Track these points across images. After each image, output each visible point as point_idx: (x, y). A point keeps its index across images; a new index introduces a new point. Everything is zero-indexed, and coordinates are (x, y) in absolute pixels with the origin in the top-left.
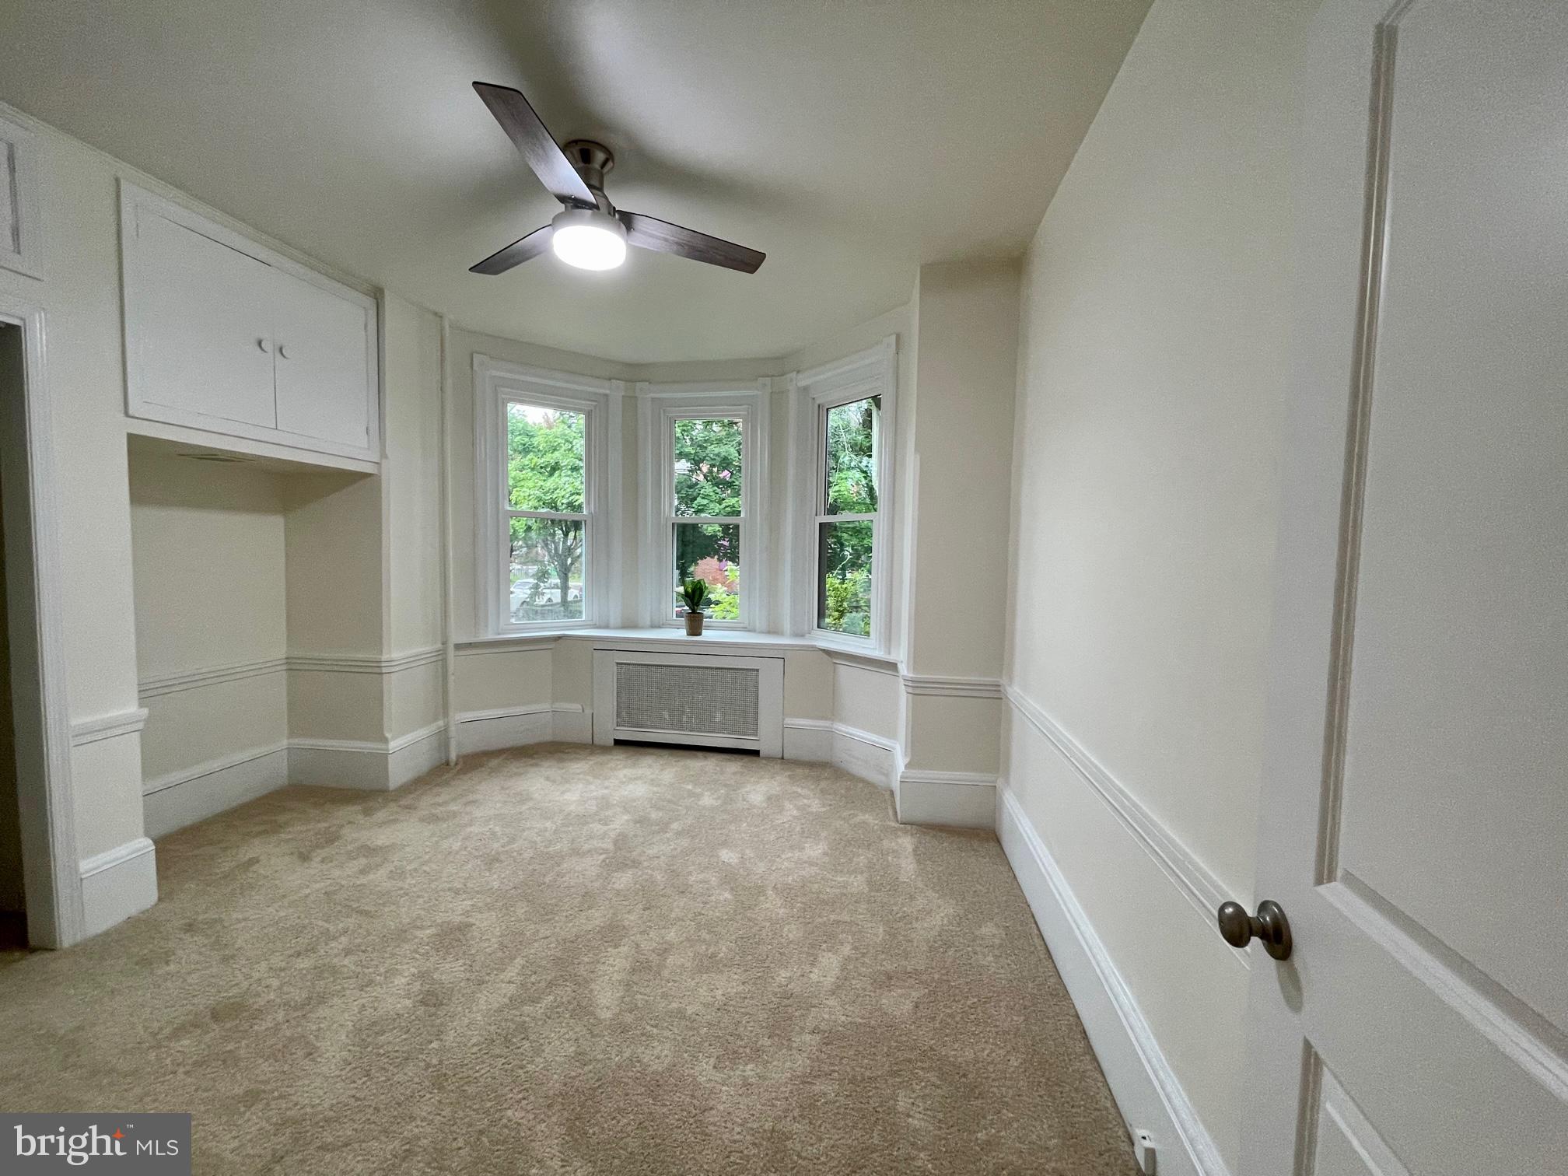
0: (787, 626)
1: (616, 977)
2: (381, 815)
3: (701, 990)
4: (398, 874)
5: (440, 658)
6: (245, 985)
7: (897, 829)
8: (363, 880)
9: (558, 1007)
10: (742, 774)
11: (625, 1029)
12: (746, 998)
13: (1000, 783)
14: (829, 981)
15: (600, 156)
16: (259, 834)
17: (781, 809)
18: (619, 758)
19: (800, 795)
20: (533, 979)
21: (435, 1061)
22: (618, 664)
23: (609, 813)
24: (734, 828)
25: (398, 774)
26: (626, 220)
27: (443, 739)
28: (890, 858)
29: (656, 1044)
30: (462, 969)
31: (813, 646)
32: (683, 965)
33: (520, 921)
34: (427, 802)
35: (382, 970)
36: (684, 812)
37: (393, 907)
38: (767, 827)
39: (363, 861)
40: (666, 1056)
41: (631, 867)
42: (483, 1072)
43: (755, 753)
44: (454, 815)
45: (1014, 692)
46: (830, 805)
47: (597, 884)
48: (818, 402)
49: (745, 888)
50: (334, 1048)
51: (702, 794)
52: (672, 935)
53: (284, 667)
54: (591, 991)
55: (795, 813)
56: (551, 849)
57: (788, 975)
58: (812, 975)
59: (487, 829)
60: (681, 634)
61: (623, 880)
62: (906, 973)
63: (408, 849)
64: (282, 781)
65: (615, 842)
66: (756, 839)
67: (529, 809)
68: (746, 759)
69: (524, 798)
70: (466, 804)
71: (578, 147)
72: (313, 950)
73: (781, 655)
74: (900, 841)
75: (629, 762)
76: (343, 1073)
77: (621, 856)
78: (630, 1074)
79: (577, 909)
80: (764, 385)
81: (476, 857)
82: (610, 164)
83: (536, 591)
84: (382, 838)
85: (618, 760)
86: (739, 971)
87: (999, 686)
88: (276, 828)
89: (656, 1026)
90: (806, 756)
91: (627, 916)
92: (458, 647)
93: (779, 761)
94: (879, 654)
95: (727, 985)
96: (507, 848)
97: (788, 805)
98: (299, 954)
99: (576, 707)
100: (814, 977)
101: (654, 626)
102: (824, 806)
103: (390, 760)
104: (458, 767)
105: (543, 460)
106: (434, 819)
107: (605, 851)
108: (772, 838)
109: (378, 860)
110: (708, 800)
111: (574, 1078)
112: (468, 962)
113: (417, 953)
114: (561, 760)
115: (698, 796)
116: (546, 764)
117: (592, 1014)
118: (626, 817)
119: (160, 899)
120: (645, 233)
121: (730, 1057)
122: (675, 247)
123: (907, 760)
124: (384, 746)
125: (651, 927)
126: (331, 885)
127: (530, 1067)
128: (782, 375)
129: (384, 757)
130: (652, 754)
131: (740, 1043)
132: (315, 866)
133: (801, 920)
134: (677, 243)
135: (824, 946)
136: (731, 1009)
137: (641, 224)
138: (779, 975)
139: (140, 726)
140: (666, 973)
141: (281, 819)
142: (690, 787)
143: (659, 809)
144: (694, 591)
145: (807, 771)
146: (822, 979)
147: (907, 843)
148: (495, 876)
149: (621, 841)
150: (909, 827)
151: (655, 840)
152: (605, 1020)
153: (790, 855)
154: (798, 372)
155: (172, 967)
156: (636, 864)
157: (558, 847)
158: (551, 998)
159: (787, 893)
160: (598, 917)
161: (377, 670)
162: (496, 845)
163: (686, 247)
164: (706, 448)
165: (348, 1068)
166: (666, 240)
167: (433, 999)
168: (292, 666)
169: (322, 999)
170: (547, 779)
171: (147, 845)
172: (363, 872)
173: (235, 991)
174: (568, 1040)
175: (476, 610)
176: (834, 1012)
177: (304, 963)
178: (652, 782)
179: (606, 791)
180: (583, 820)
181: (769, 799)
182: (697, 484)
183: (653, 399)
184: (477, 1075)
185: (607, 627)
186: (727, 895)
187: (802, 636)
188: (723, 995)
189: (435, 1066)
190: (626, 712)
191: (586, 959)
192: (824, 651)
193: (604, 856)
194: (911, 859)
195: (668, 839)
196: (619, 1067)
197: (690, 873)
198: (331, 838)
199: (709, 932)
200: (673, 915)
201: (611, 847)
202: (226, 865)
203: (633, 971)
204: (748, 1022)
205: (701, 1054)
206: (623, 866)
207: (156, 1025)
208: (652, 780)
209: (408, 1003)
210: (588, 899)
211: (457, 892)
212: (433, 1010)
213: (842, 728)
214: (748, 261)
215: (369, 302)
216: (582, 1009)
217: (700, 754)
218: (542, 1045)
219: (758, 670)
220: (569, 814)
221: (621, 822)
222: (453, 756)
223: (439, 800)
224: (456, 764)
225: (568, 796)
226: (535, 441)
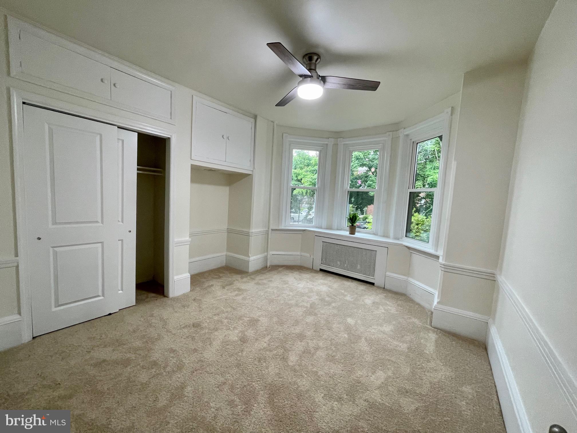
0: (391, 234)
1: (298, 352)
2: (245, 280)
3: (326, 368)
4: (244, 299)
5: (267, 233)
6: (202, 319)
7: (430, 329)
8: (236, 298)
9: (277, 355)
10: (365, 291)
11: (295, 371)
12: (342, 376)
13: (490, 321)
14: (379, 382)
15: (315, 58)
16: (215, 278)
17: (378, 308)
18: (321, 275)
19: (388, 304)
20: (272, 344)
21: (239, 359)
22: (323, 242)
23: (312, 294)
24: (355, 311)
25: (252, 268)
26: (323, 79)
27: (266, 259)
28: (422, 341)
29: (305, 380)
30: (253, 333)
31: (402, 244)
32: (322, 356)
33: (273, 323)
34: (258, 278)
35: (233, 326)
36: (338, 300)
37: (240, 309)
38: (370, 314)
39: (237, 292)
40: (307, 386)
41: (314, 315)
42: (250, 367)
43: (373, 284)
44: (264, 284)
45: (501, 279)
46: (400, 312)
47: (301, 318)
48: (413, 141)
49: (353, 335)
50: (217, 344)
51: (347, 295)
52: (321, 344)
53: (226, 231)
54: (288, 354)
55: (383, 311)
56: (289, 302)
57: (361, 374)
58: (371, 378)
59: (272, 291)
60: (347, 233)
61: (310, 319)
62: (415, 393)
63: (249, 292)
64: (224, 265)
65: (311, 305)
66: (363, 317)
67: (286, 287)
68: (368, 285)
69: (286, 283)
70: (269, 281)
71: (308, 56)
72: (218, 315)
73: (387, 246)
74: (429, 334)
75: (323, 277)
76: (216, 353)
77: (311, 310)
78: (293, 387)
79: (292, 325)
80: (389, 135)
81: (267, 299)
82: (319, 60)
83: (308, 214)
84: (243, 287)
85: (320, 276)
86: (342, 365)
87: (494, 274)
88: (220, 277)
89: (306, 374)
90: (395, 289)
91: (307, 332)
92: (272, 230)
93: (382, 289)
94: (431, 251)
95: (336, 369)
96: (276, 298)
97: (381, 307)
98: (215, 315)
99: (308, 255)
100: (372, 379)
101: (338, 229)
102: (397, 311)
103: (250, 263)
104: (269, 269)
105: (313, 168)
106: (258, 284)
107: (307, 307)
108: (371, 318)
109: (240, 293)
110: (348, 298)
111: (275, 381)
112: (255, 332)
113: (243, 324)
114: (301, 272)
115: (345, 296)
116: (296, 273)
117: (287, 362)
118: (317, 297)
119: (191, 291)
120: (331, 83)
121: (329, 396)
122: (343, 86)
123: (439, 300)
124: (248, 258)
125: (314, 339)
126: (227, 297)
127: (264, 372)
128: (397, 131)
129: (248, 262)
130: (332, 276)
131: (334, 392)
132: (225, 291)
133: (373, 354)
134: (344, 84)
135: (380, 368)
136: (335, 378)
137: (329, 79)
138: (357, 373)
139: (189, 243)
140: (315, 357)
141: (221, 275)
142: (343, 291)
143: (329, 297)
144: (353, 217)
145: (393, 295)
146: (375, 381)
147: (433, 336)
148: (270, 307)
149: (313, 305)
150: (436, 330)
151: (325, 308)
152: (290, 365)
153: (376, 327)
154: (404, 128)
155: (189, 309)
156: (316, 314)
157: (292, 302)
158: (276, 352)
159: (370, 342)
160: (298, 330)
161: (248, 235)
162: (273, 297)
163: (347, 85)
164: (374, 161)
165: (218, 352)
166: (339, 84)
167: (243, 340)
168: (229, 231)
169: (216, 330)
170: (295, 278)
171: (188, 275)
172: (236, 295)
173: (199, 320)
174: (277, 368)
175: (279, 219)
176: (376, 396)
177: (216, 318)
178: (329, 287)
179: (313, 286)
180: (302, 295)
181: (374, 303)
182: (368, 176)
183: (344, 144)
184: (248, 368)
185: (321, 228)
186: (346, 336)
187: (398, 239)
188: (333, 372)
189: (238, 360)
190: (324, 259)
191: (290, 343)
192: (406, 246)
193: (305, 309)
194: (433, 344)
195: (329, 309)
196: (290, 383)
197: (334, 323)
198: (231, 284)
199: (335, 347)
200: (324, 337)
201: (309, 306)
202: (206, 285)
203: (304, 352)
204: (340, 386)
205: (319, 391)
206: (310, 314)
207: (182, 323)
208: (330, 286)
209: (237, 338)
210: (297, 322)
211: (258, 308)
212: (242, 343)
213: (411, 280)
214: (373, 86)
215: (253, 120)
216: (284, 359)
217: (350, 280)
218: (269, 366)
219: (376, 251)
220: (298, 292)
221: (314, 298)
222: (268, 265)
223: (262, 278)
224: (269, 268)
225: (300, 285)
226: (311, 162)
